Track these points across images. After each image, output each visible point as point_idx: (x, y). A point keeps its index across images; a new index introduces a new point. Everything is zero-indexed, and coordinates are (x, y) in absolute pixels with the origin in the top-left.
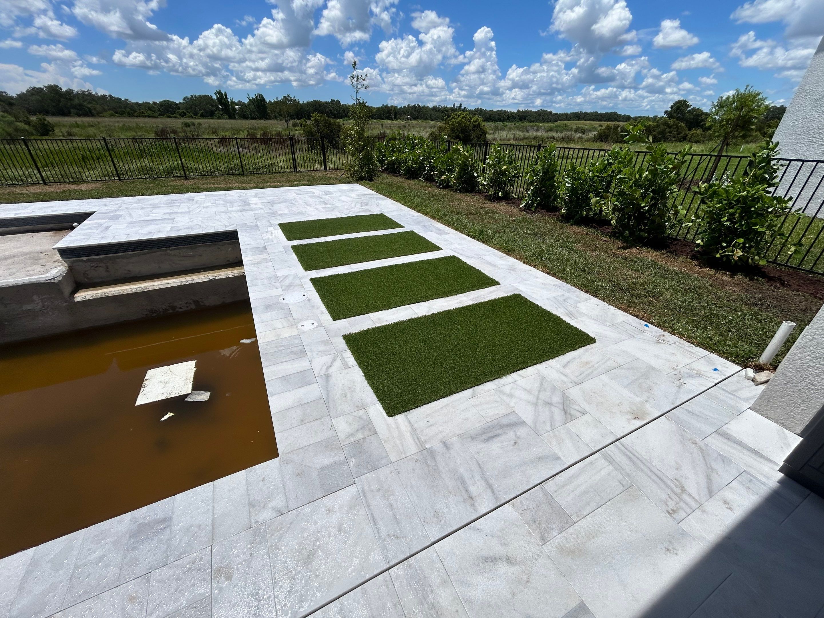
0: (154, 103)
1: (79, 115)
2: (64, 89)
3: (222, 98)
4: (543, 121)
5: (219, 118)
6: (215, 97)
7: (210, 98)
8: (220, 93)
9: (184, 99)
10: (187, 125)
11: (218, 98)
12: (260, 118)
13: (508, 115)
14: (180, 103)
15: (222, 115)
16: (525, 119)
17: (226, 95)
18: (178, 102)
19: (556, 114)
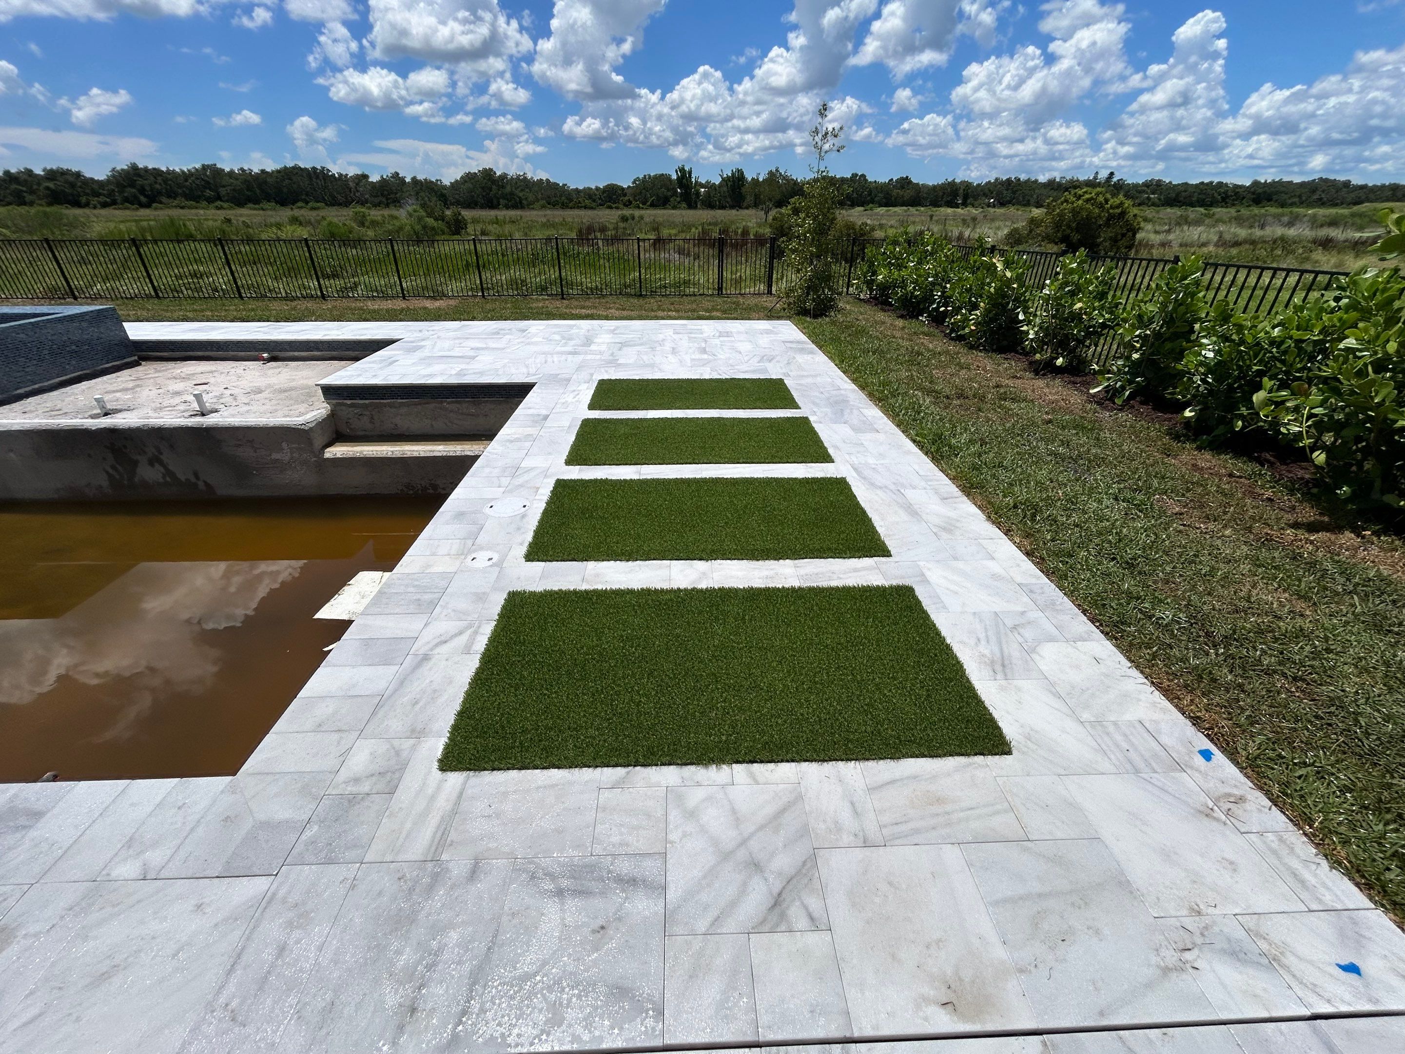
0: (597, 189)
1: (507, 207)
2: (498, 174)
3: (684, 176)
4: (1321, 203)
5: (674, 208)
6: (674, 177)
7: (668, 178)
8: (682, 170)
9: (634, 182)
10: (624, 219)
11: (678, 177)
12: (732, 207)
13: (1226, 193)
14: (629, 187)
15: (679, 202)
16: (1269, 200)
17: (690, 173)
18: (625, 186)
19: (1363, 187)
